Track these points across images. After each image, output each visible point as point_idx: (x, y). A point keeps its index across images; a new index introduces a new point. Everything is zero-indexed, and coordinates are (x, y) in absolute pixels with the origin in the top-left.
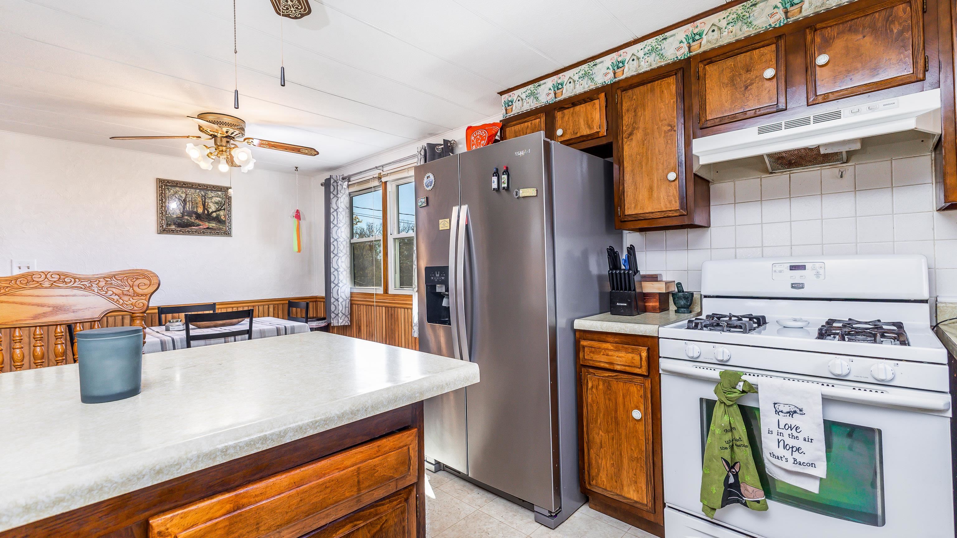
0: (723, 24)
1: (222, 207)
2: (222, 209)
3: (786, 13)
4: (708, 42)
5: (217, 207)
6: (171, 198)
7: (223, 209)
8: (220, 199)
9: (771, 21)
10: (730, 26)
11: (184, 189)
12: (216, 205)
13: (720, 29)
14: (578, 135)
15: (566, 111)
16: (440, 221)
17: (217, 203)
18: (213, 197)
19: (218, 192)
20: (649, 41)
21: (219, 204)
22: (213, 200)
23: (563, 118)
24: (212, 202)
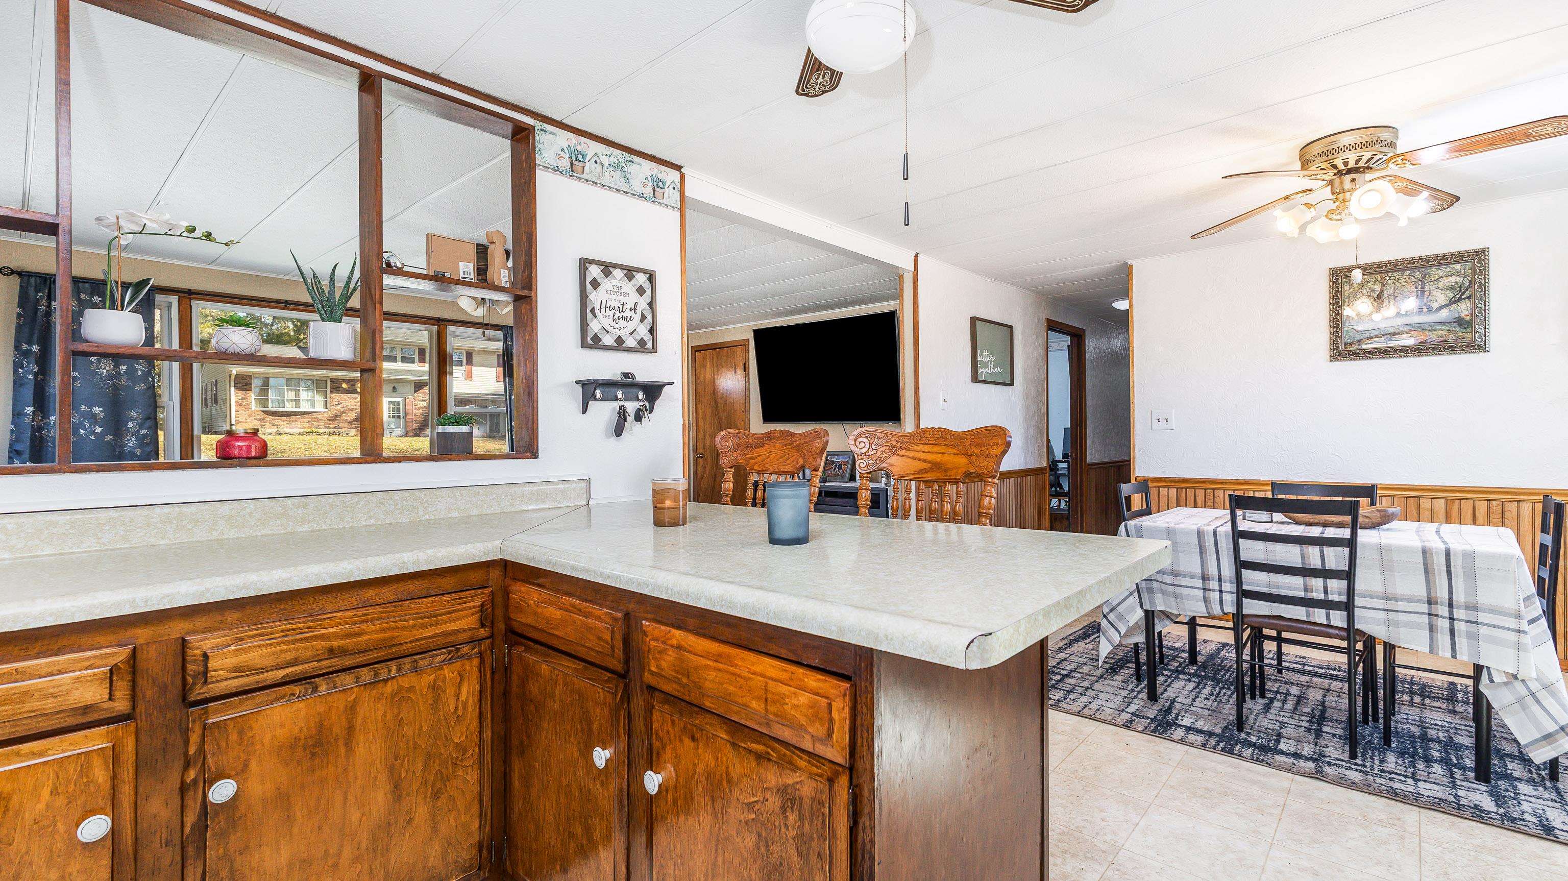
1: (1463, 294)
2: (1463, 297)
5: (1452, 295)
6: (1353, 297)
7: (1465, 299)
8: (1458, 279)
11: (1378, 277)
12: (1448, 291)
17: (1451, 288)
18: (1441, 277)
19: (1454, 265)
21: (1455, 289)
22: (1440, 283)
24: (1438, 288)
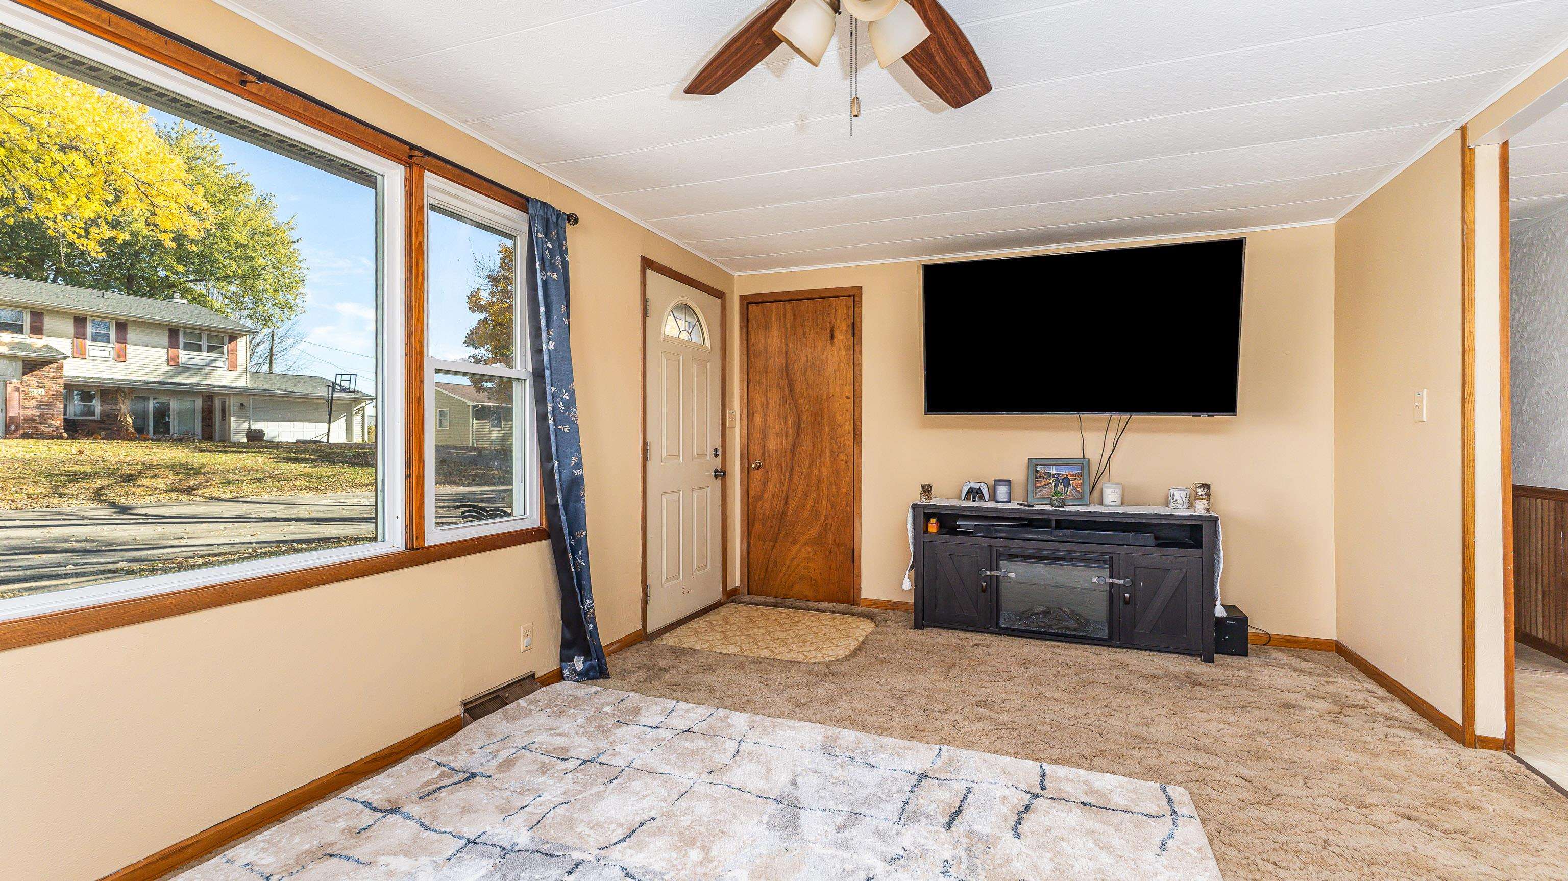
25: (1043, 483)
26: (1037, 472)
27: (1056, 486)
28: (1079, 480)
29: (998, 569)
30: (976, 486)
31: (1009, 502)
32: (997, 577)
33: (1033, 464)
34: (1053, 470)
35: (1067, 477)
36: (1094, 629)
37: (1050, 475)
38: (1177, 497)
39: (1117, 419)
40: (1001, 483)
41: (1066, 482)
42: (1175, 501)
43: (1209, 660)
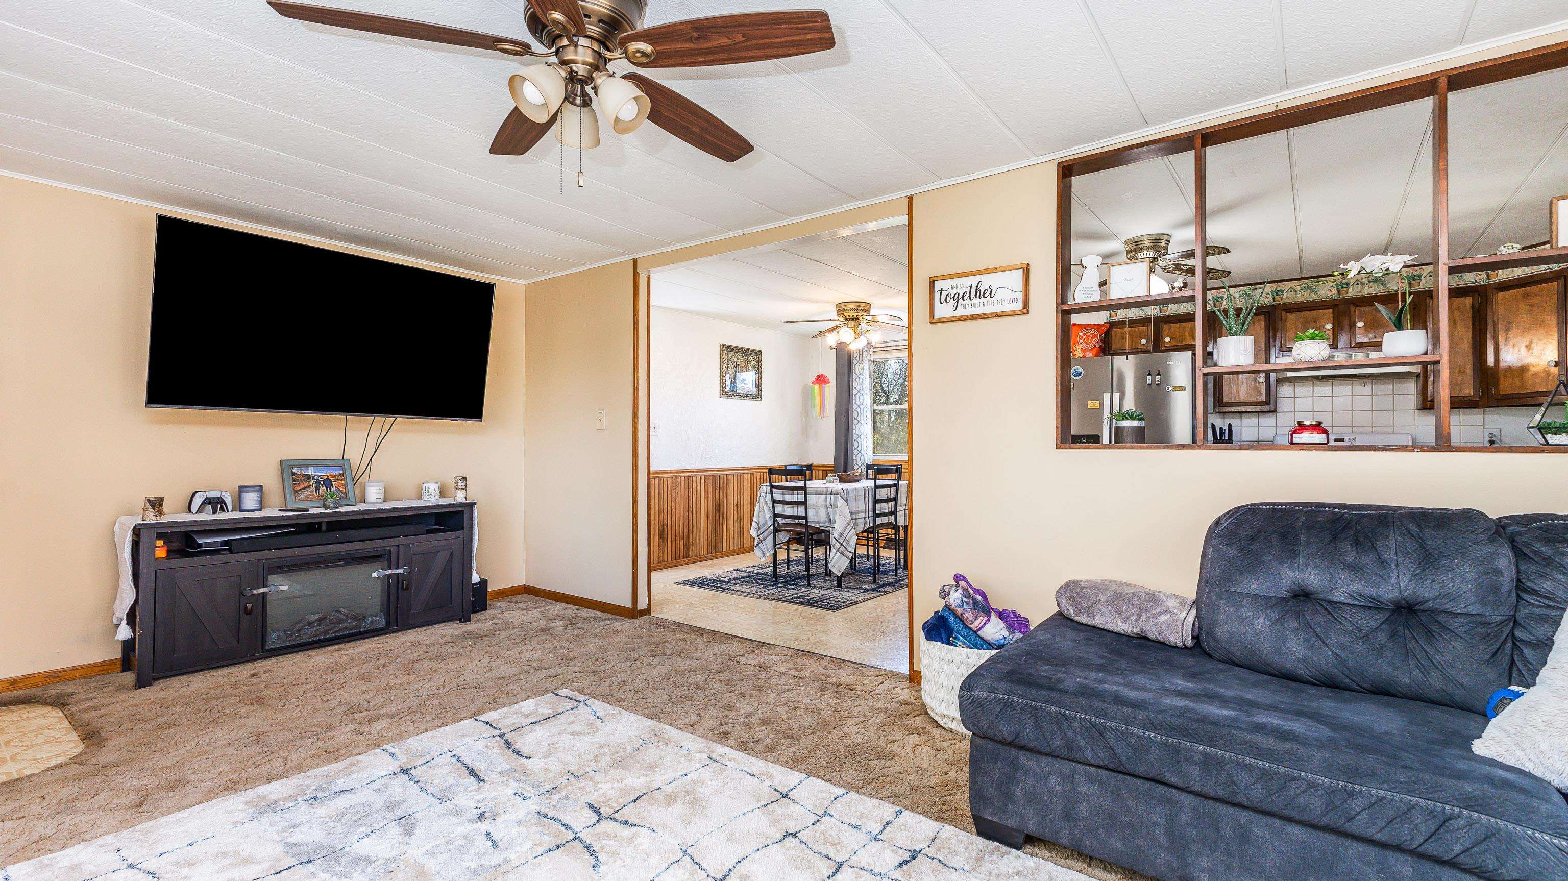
0: (1298, 288)
3: (1339, 291)
4: (1287, 297)
9: (1330, 294)
10: (1302, 291)
13: (1296, 291)
14: (1184, 343)
15: (1173, 325)
16: (1089, 402)
20: (1244, 288)
23: (1169, 329)
25: (302, 486)
26: (294, 474)
27: (317, 488)
28: (342, 480)
29: (264, 585)
30: (216, 494)
31: (260, 510)
32: (264, 594)
33: (286, 466)
34: (311, 472)
35: (328, 478)
36: (372, 622)
37: (308, 478)
38: (432, 490)
39: (381, 421)
40: (247, 489)
41: (328, 483)
42: (430, 494)
43: (468, 620)
